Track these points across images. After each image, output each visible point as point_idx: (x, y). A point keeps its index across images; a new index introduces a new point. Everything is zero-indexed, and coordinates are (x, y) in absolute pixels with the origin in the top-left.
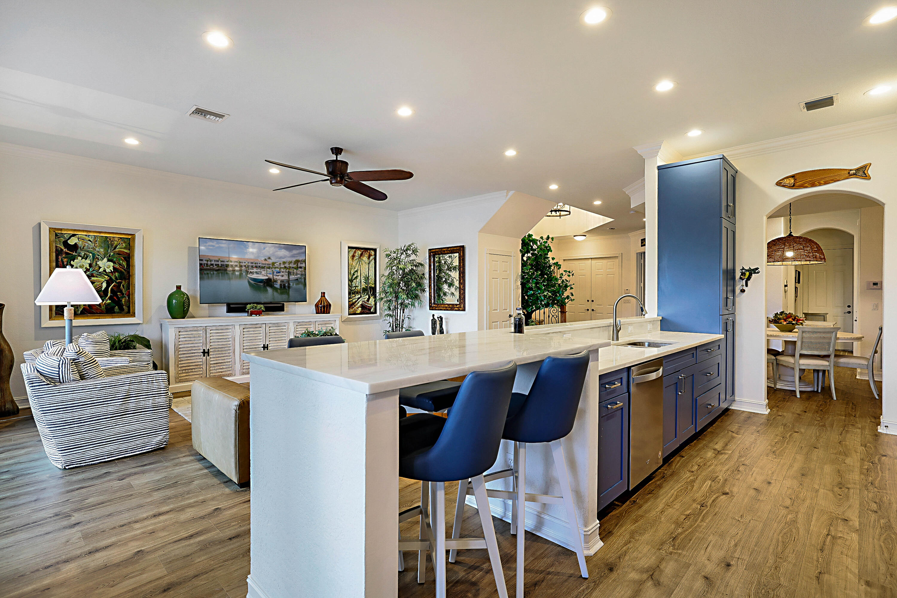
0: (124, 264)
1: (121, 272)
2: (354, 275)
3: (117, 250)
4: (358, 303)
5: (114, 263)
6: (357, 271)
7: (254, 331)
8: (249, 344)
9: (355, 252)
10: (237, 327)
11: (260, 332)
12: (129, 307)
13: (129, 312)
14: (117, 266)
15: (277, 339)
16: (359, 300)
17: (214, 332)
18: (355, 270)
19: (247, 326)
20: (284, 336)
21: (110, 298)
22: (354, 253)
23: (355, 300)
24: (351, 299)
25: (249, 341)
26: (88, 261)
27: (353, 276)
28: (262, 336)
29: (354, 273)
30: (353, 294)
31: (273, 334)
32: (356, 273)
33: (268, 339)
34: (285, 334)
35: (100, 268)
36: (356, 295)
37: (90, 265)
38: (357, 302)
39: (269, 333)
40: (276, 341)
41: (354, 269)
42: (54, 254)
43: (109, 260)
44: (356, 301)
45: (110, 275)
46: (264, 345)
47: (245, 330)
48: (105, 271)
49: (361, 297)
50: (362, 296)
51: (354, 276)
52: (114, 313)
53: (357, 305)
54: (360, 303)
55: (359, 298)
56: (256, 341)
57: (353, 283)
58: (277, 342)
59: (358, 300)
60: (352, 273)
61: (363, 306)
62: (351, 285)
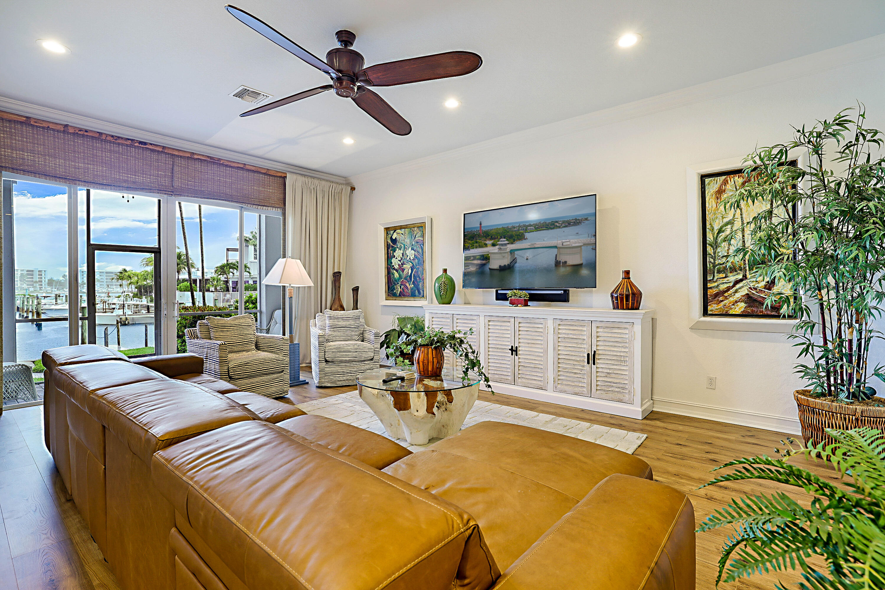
0: (420, 251)
1: (419, 259)
2: (723, 231)
3: (416, 239)
4: (736, 291)
5: (415, 251)
6: (731, 223)
7: (501, 326)
8: (495, 342)
9: (725, 182)
10: (482, 318)
11: (507, 328)
12: (423, 291)
13: (423, 296)
14: (416, 254)
15: (529, 341)
16: (738, 286)
17: (462, 321)
18: (726, 220)
19: (493, 318)
20: (540, 338)
21: (413, 283)
22: (721, 185)
23: (726, 286)
24: (716, 284)
25: (495, 339)
26: (402, 252)
27: (718, 233)
28: (509, 334)
29: (721, 228)
30: (719, 272)
31: (525, 333)
32: (729, 226)
33: (517, 341)
34: (541, 336)
35: (407, 256)
36: (731, 274)
37: (403, 254)
38: (732, 291)
39: (519, 330)
40: (529, 343)
41: (723, 218)
42: (386, 248)
43: (412, 249)
44: (728, 289)
45: (413, 261)
46: (512, 347)
47: (490, 323)
48: (410, 259)
49: (745, 277)
50: (748, 276)
51: (723, 235)
52: (415, 296)
53: (730, 296)
54: (744, 291)
55: (737, 282)
56: (504, 339)
57: (719, 250)
58: (530, 345)
59: (734, 286)
60: (716, 227)
61: (749, 299)
62: (715, 253)
